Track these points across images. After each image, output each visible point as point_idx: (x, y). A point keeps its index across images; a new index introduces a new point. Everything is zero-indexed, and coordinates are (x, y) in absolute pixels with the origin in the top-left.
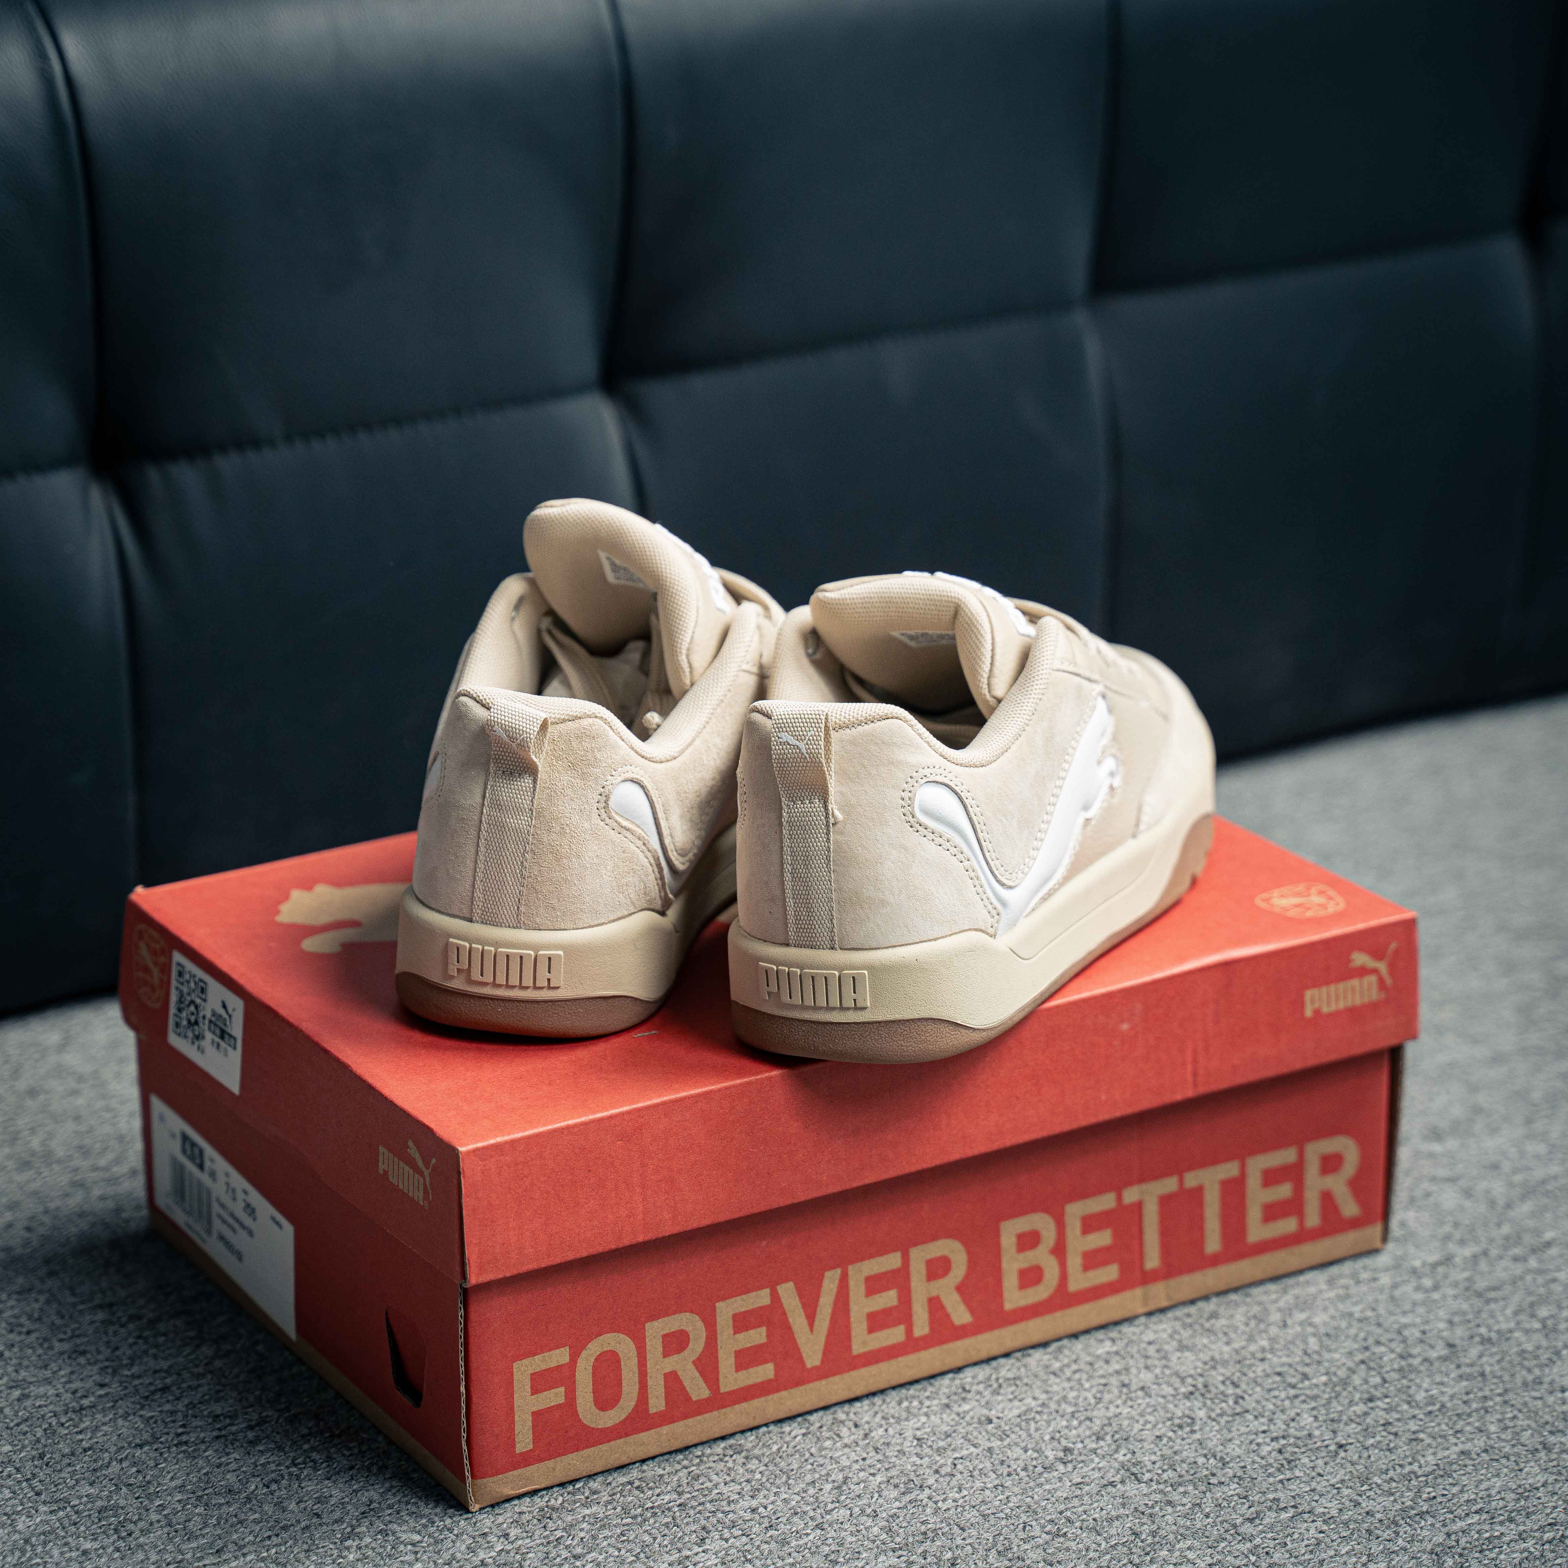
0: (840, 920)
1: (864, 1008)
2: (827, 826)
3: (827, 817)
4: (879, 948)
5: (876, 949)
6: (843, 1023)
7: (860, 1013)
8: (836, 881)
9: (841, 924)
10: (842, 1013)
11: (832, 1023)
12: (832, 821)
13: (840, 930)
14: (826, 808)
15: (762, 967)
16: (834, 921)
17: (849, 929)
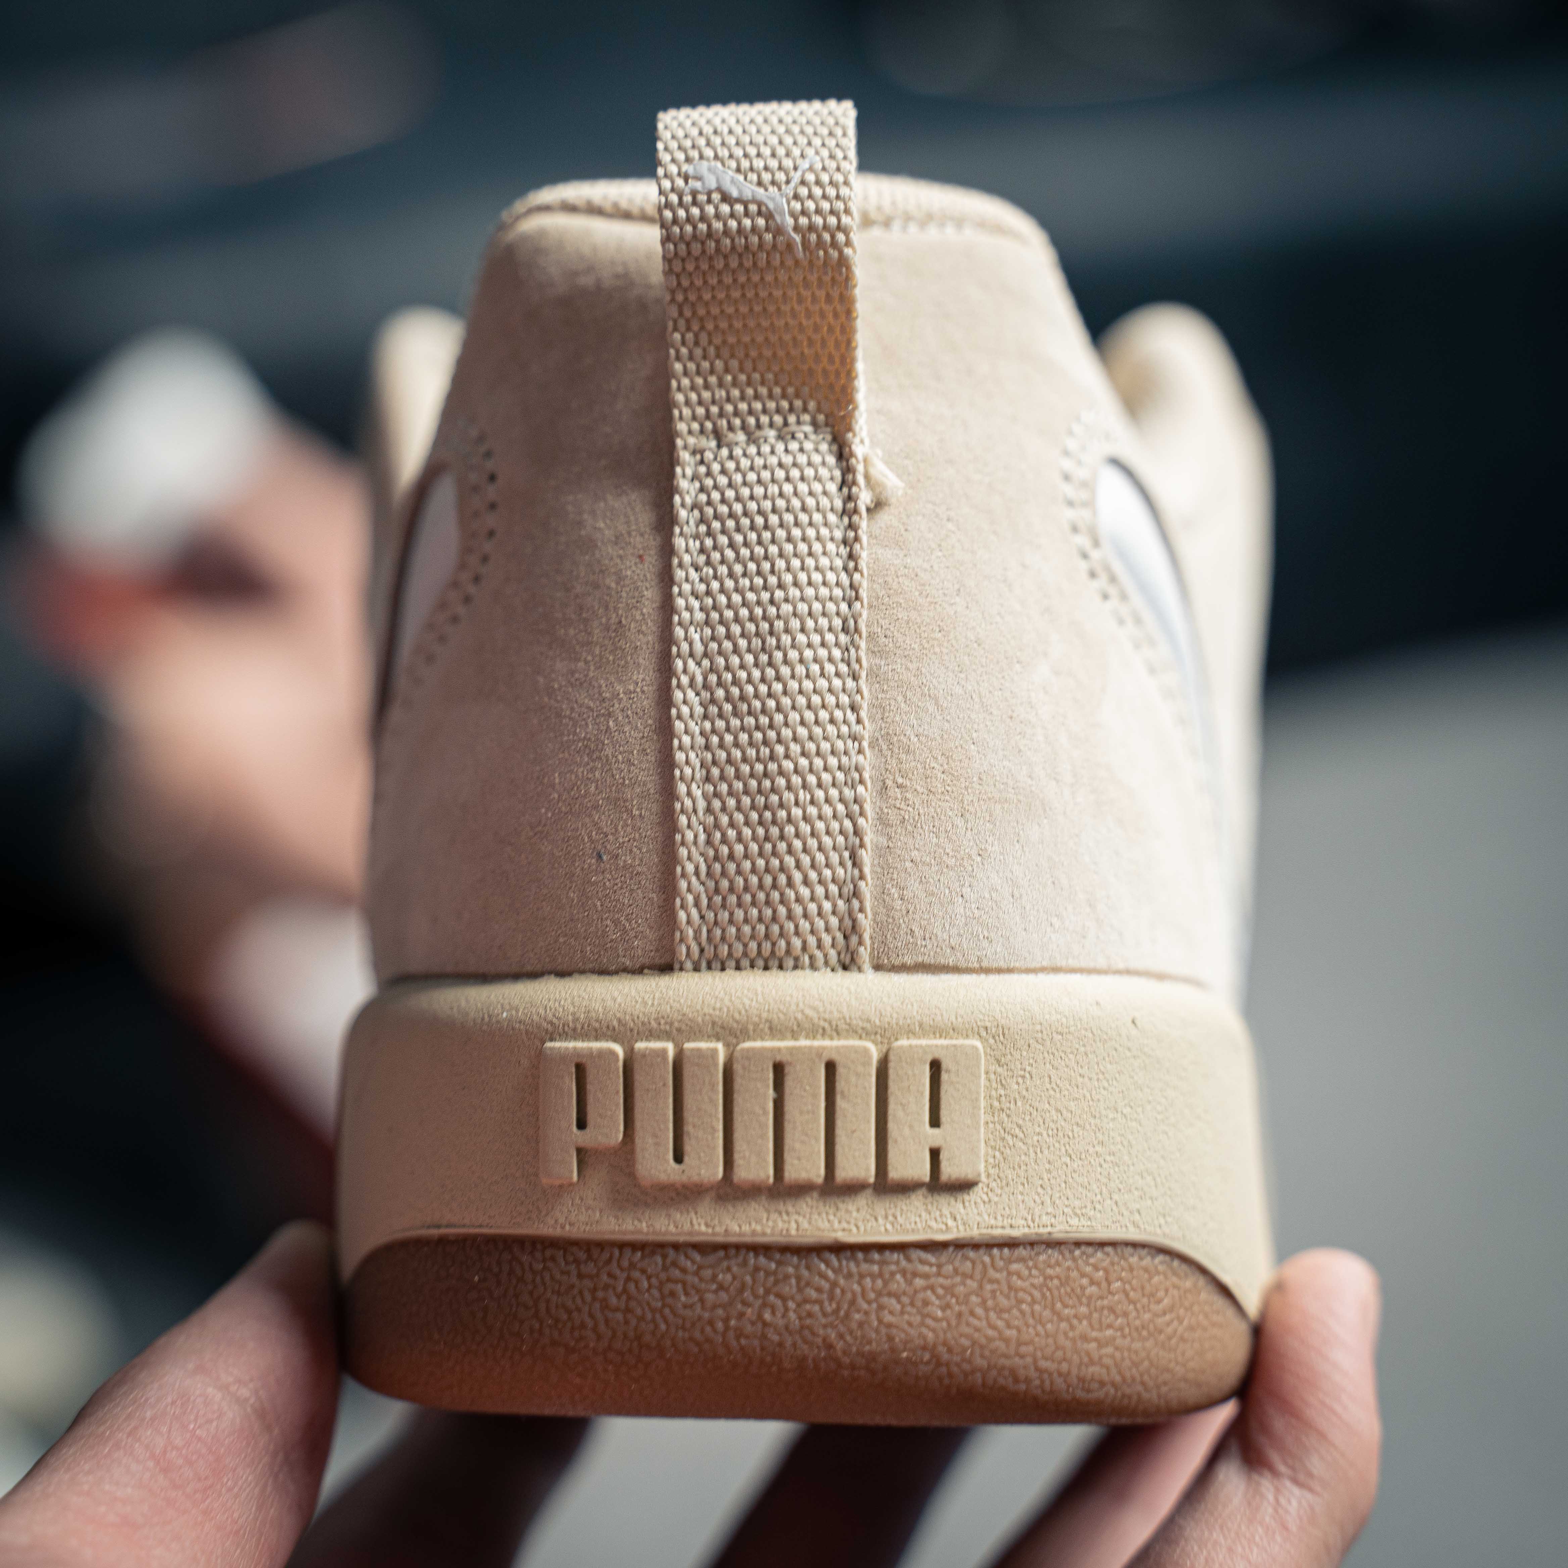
0: (882, 852)
1: (963, 1186)
2: (849, 511)
3: (846, 482)
4: (1010, 971)
5: (999, 971)
6: (881, 1247)
7: (947, 1205)
8: (880, 708)
9: (885, 869)
10: (884, 1207)
11: (839, 1249)
12: (865, 498)
13: (882, 893)
14: (843, 454)
15: (563, 1057)
16: (866, 857)
17: (914, 887)
